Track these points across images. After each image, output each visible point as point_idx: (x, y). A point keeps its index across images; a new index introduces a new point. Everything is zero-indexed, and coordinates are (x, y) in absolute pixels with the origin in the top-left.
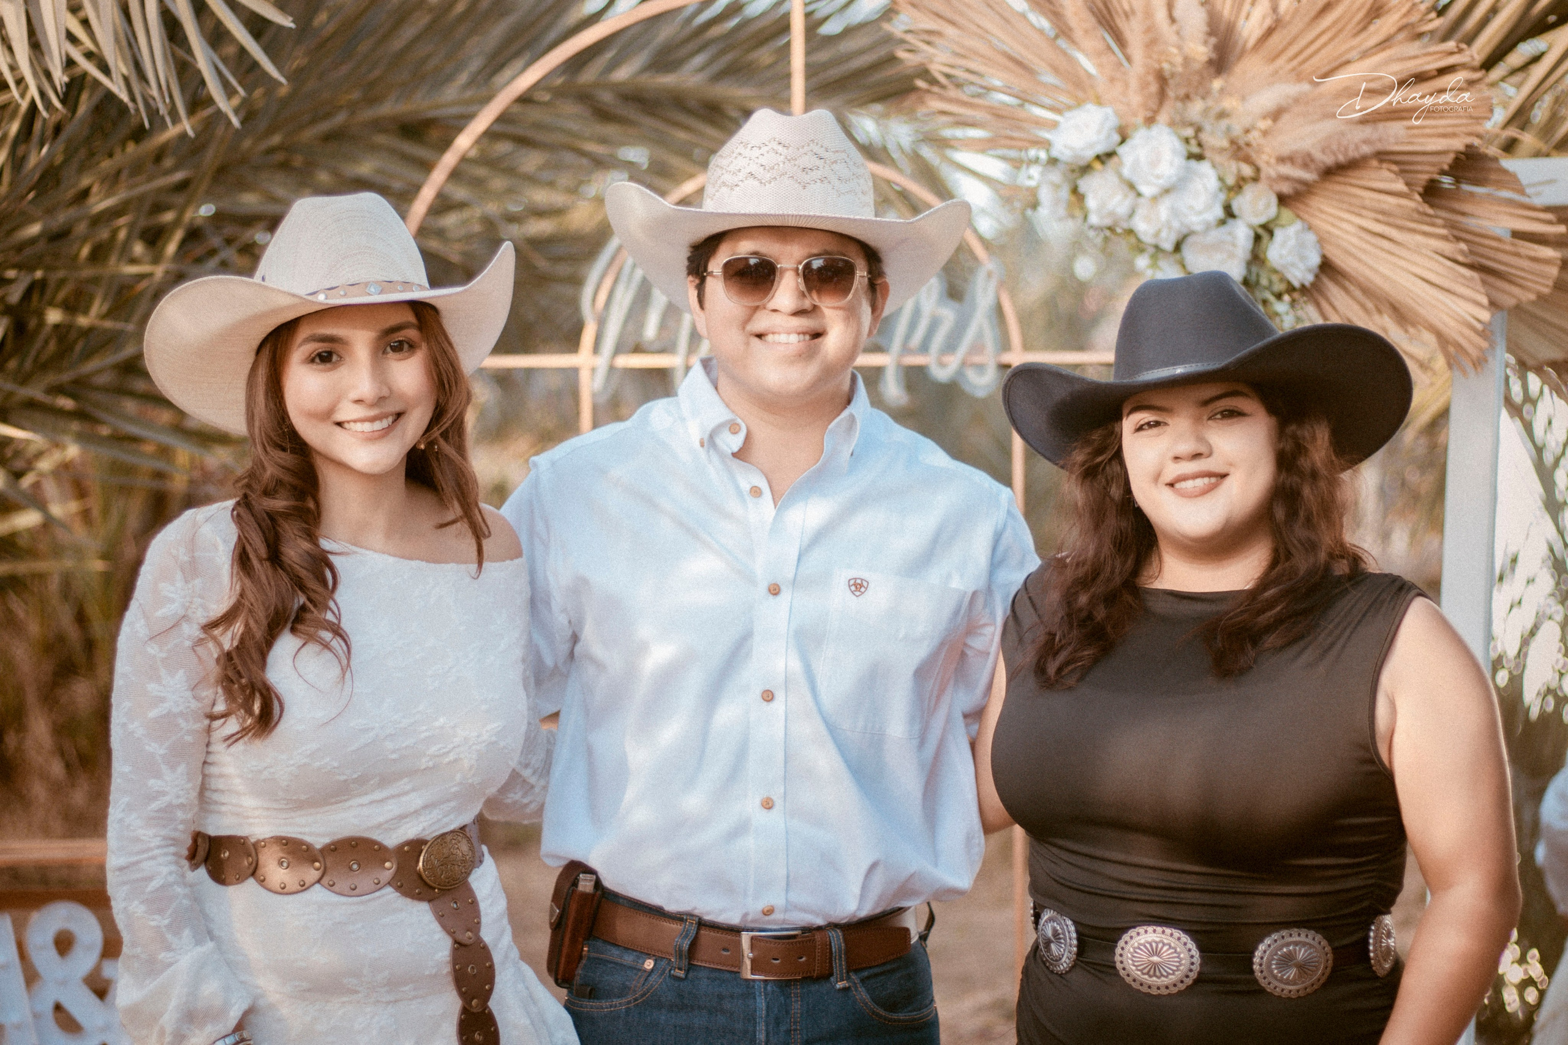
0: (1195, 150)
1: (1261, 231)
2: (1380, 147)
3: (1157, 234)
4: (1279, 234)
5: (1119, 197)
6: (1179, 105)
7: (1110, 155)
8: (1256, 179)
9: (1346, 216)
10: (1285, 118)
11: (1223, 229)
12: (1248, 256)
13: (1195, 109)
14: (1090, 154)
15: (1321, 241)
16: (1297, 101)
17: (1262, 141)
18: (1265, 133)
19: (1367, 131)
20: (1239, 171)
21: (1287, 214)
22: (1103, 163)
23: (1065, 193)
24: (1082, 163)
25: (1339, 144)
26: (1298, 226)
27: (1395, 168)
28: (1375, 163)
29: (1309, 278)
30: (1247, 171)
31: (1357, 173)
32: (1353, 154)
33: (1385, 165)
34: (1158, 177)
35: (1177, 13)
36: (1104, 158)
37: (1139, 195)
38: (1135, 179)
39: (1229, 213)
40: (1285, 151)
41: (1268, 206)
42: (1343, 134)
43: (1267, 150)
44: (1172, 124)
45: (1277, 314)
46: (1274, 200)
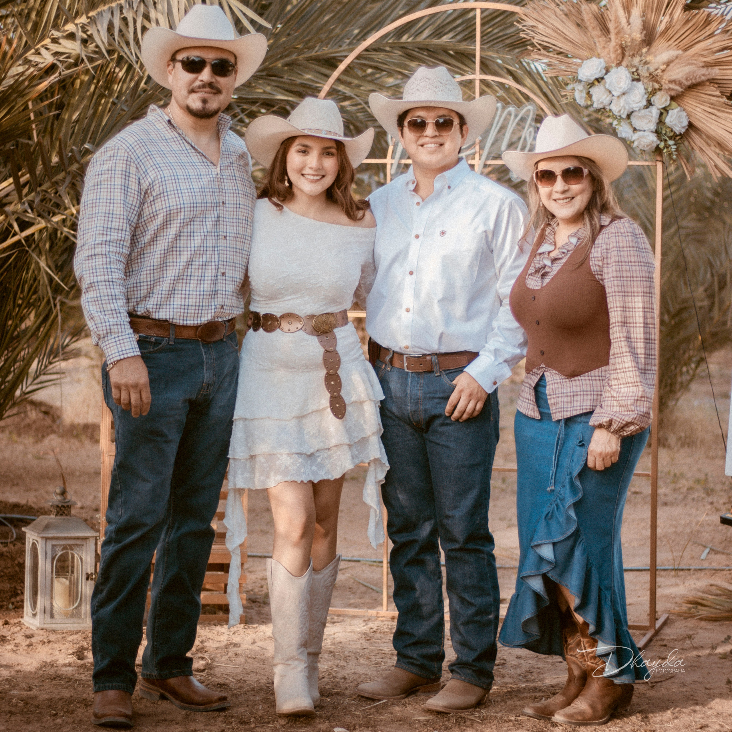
0: (637, 77)
1: (662, 111)
2: (709, 77)
3: (620, 111)
4: (670, 112)
5: (605, 96)
6: (630, 58)
7: (602, 78)
8: (660, 90)
9: (698, 105)
10: (671, 65)
11: (647, 110)
12: (658, 121)
13: (636, 61)
14: (593, 78)
15: (689, 115)
16: (677, 57)
17: (661, 74)
18: (663, 71)
19: (704, 71)
20: (653, 85)
21: (674, 104)
22: (599, 82)
23: (584, 94)
24: (591, 82)
25: (693, 76)
26: (679, 108)
27: (716, 86)
28: (708, 83)
29: (683, 131)
30: (657, 86)
31: (700, 88)
32: (698, 80)
33: (712, 84)
34: (620, 88)
35: (631, 21)
36: (600, 80)
37: (613, 96)
38: (610, 89)
39: (649, 104)
40: (672, 78)
41: (666, 100)
42: (694, 72)
43: (665, 78)
44: (627, 66)
45: (670, 145)
46: (669, 98)
